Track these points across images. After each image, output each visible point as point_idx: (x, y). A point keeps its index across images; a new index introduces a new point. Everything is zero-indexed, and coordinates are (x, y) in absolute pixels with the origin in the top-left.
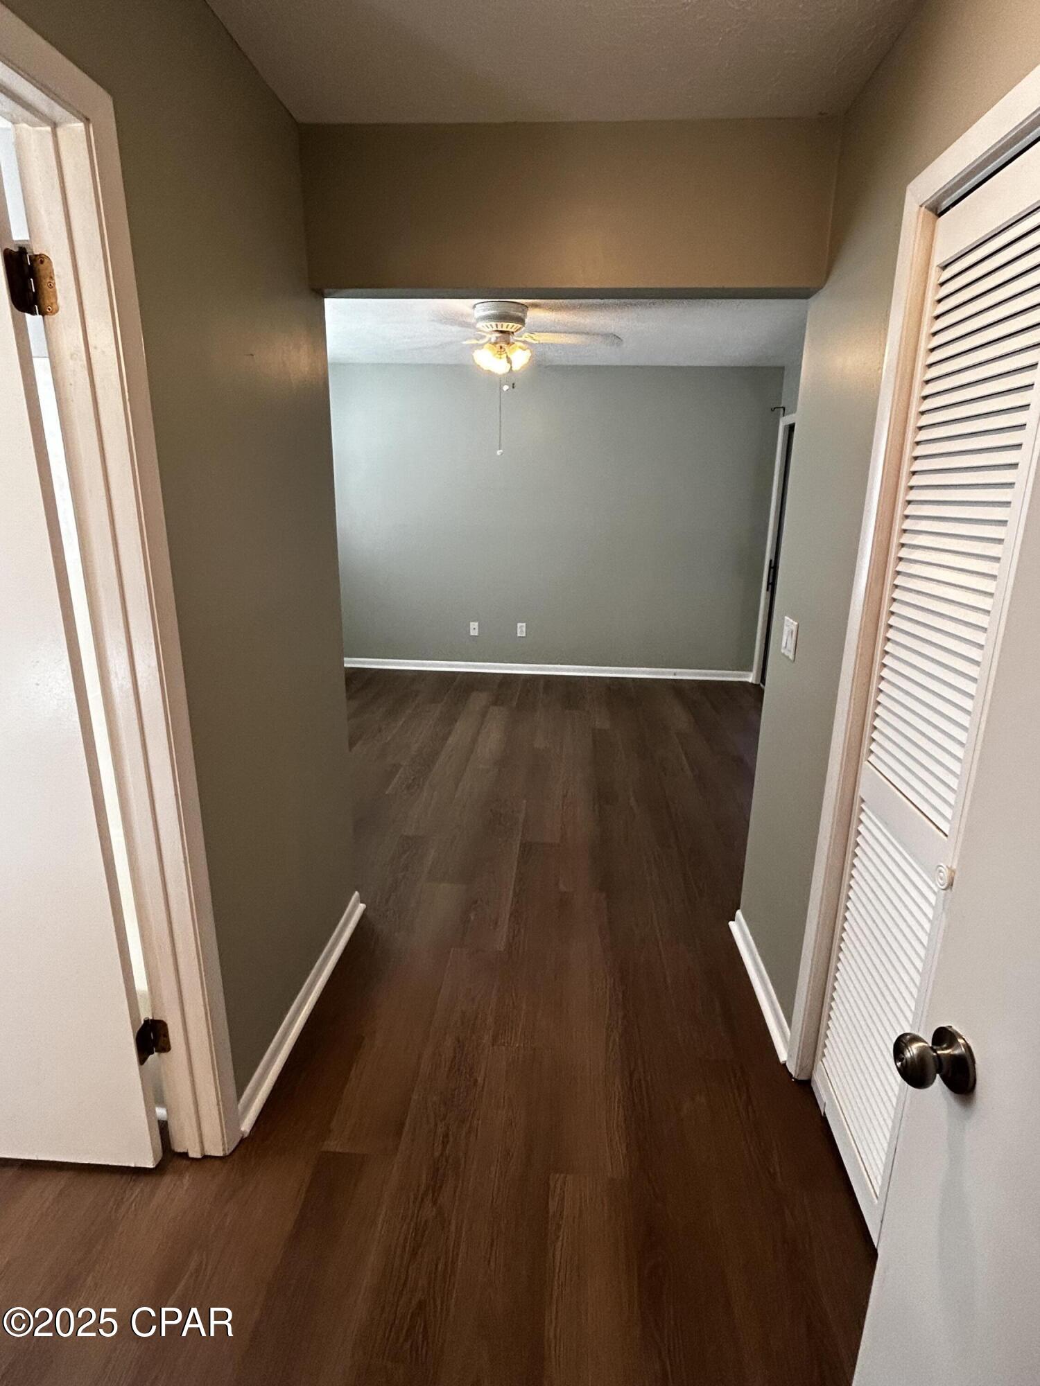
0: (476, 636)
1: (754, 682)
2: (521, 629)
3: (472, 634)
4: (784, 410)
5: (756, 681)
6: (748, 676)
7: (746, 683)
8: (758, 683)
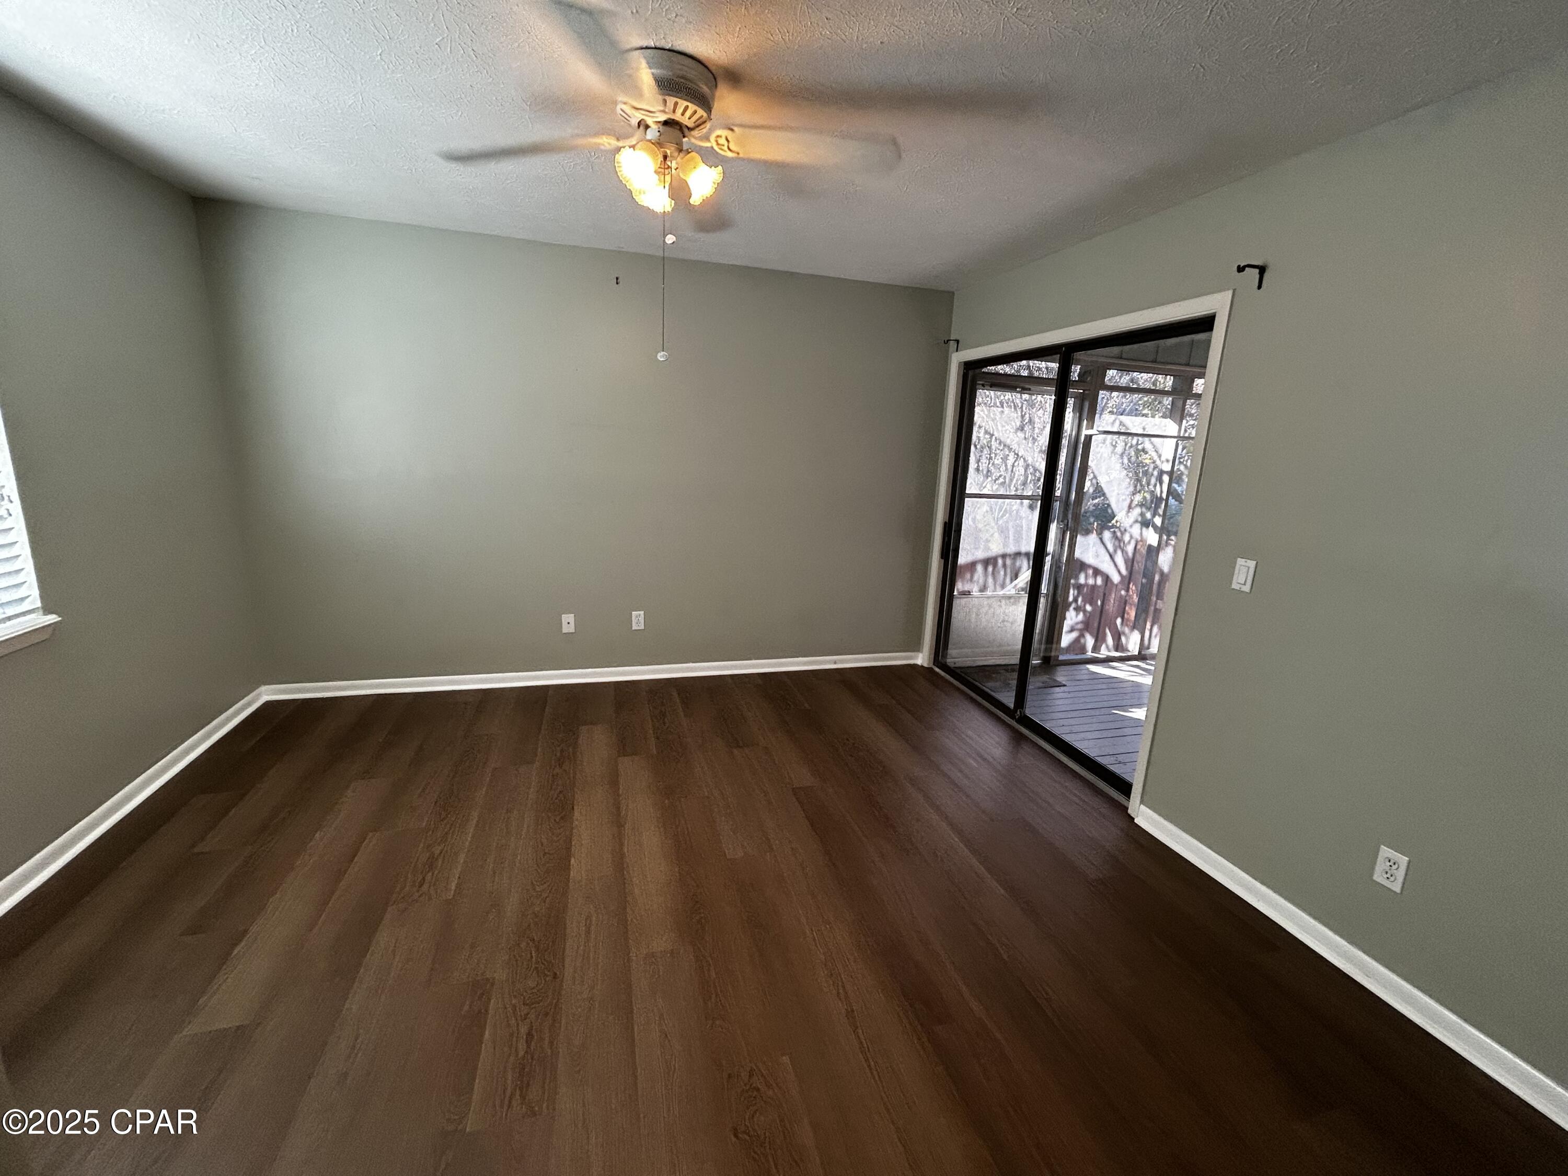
0: (572, 633)
1: (926, 665)
2: (638, 620)
3: (565, 630)
4: (958, 343)
5: (928, 664)
6: (916, 658)
7: (914, 666)
8: (931, 665)
